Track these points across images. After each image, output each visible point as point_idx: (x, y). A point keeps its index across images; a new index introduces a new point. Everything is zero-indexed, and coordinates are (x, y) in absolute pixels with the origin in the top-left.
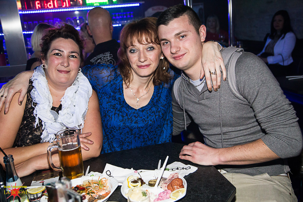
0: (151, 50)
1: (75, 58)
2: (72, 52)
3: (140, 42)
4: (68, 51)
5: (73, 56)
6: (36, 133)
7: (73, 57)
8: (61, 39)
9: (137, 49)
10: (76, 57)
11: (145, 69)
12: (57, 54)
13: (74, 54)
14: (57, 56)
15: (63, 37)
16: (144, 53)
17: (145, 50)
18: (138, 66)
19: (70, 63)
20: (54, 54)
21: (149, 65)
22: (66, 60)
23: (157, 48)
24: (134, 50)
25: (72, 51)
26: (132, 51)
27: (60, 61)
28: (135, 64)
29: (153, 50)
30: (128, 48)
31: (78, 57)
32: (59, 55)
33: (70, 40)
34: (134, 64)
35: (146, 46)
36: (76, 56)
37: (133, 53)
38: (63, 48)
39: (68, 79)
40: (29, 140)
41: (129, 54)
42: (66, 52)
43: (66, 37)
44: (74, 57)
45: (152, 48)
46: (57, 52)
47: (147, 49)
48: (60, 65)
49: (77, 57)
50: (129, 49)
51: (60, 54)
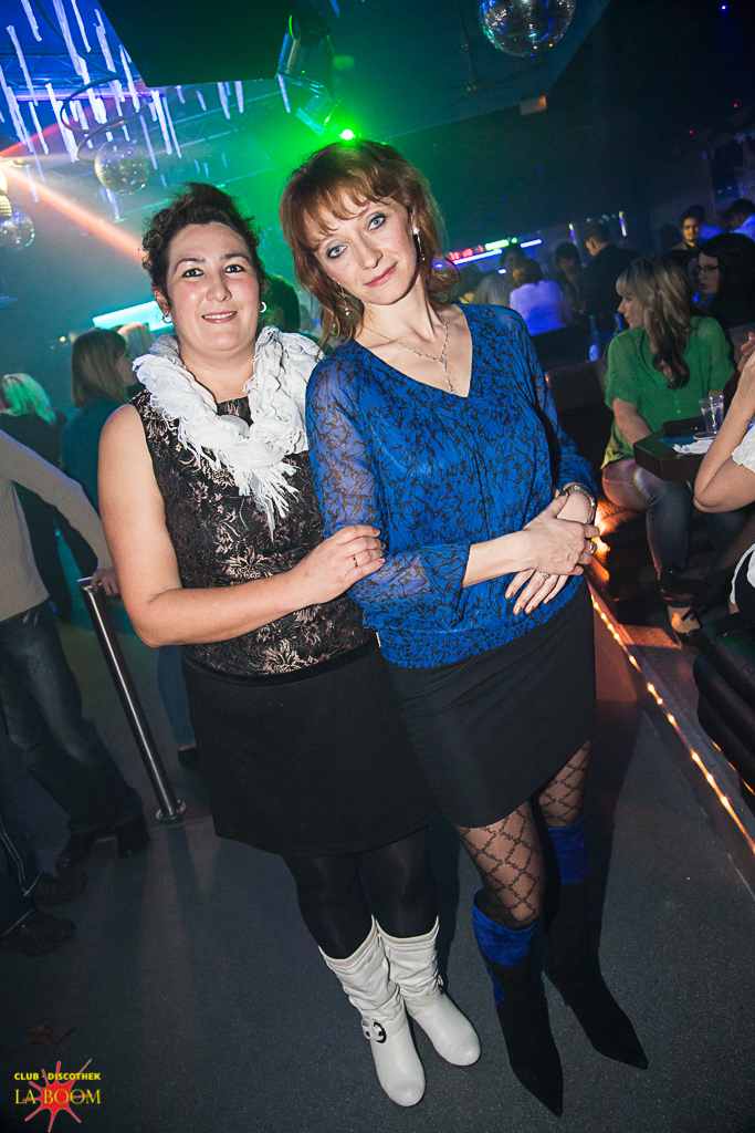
0: (381, 225)
1: (242, 273)
2: (229, 256)
3: (341, 216)
4: (218, 257)
5: (234, 268)
6: (227, 483)
7: (235, 271)
8: (192, 227)
9: (343, 239)
10: (243, 269)
11: (389, 282)
12: (192, 273)
13: (234, 261)
14: (192, 279)
15: (195, 222)
16: (366, 243)
17: (366, 233)
18: (367, 284)
19: (229, 288)
20: (184, 275)
21: (394, 266)
22: (217, 280)
23: (392, 211)
24: (336, 249)
25: (228, 252)
26: (333, 254)
27: (205, 290)
28: (360, 283)
29: (384, 221)
30: (317, 248)
31: (247, 267)
32: (198, 272)
33: (213, 224)
34: (356, 284)
35: (363, 221)
36: (241, 264)
37: (338, 256)
38: (202, 249)
39: (236, 334)
40: (221, 507)
41: (331, 266)
42: (212, 263)
43: (204, 219)
44: (238, 269)
45: (380, 219)
46: (189, 265)
47: (367, 227)
48: (205, 300)
49: (245, 267)
50: (323, 251)
51: (199, 270)
